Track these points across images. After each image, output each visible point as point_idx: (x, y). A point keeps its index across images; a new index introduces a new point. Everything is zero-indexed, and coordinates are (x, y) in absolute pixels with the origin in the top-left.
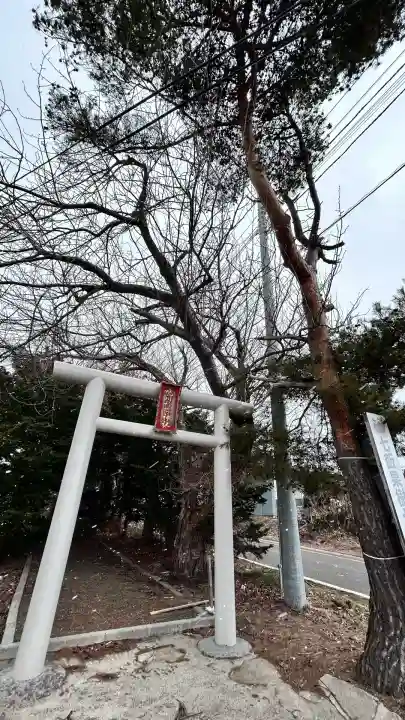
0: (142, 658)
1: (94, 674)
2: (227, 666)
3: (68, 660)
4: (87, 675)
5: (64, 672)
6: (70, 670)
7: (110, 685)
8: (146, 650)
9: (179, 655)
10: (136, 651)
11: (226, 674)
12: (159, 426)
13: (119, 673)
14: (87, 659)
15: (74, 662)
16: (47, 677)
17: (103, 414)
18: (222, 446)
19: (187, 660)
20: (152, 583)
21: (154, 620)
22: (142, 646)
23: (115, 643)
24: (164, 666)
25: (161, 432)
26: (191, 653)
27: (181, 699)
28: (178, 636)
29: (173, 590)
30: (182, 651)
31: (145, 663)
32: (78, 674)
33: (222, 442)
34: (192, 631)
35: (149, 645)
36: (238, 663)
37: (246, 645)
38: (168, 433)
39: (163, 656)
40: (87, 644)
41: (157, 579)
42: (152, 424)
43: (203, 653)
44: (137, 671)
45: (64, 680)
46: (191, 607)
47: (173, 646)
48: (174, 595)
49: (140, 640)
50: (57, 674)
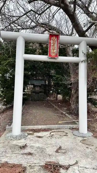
0: (52, 134)
1: (35, 136)
2: (81, 139)
3: (29, 132)
4: (33, 136)
5: (27, 135)
6: (29, 134)
7: (40, 139)
8: (54, 132)
9: (65, 134)
10: (51, 132)
11: (80, 141)
12: (50, 55)
13: (43, 137)
14: (35, 132)
15: (31, 132)
16: (22, 135)
17: (26, 53)
18: (82, 61)
20: (62, 114)
21: (60, 124)
23: (45, 129)
24: (59, 136)
25: (51, 58)
26: (69, 134)
27: (61, 145)
28: (67, 129)
29: (69, 116)
30: (67, 133)
32: (31, 135)
33: (82, 60)
34: (73, 128)
35: (56, 131)
36: (85, 138)
37: (91, 134)
38: (54, 58)
39: (59, 134)
40: (36, 128)
41: (64, 113)
42: (47, 55)
43: (74, 134)
44: (49, 137)
45: (27, 136)
46: (74, 122)
47: (64, 132)
48: (69, 118)
49: (53, 129)
50: (25, 135)
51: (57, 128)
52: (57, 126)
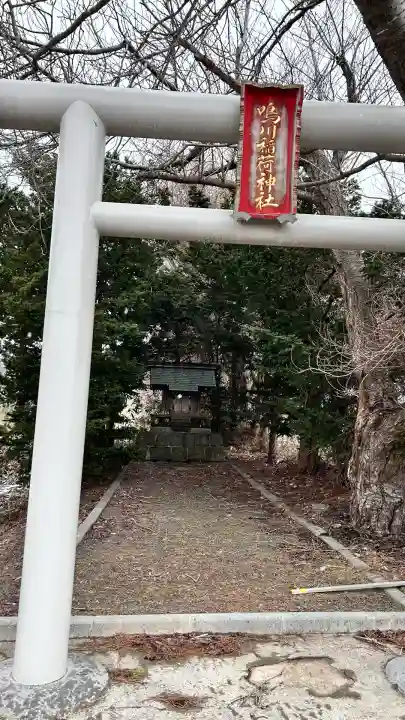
0: (259, 675)
1: (156, 691)
3: (122, 655)
4: (144, 693)
5: (101, 679)
6: (118, 676)
8: (272, 661)
9: (341, 682)
10: (251, 658)
12: (248, 206)
13: (206, 698)
14: (153, 659)
15: (130, 663)
16: (70, 685)
19: (357, 696)
20: (306, 535)
21: (297, 606)
22: (265, 650)
23: (215, 637)
26: (369, 682)
28: (346, 640)
29: (346, 553)
30: (347, 674)
31: (263, 688)
32: (130, 688)
34: (378, 634)
35: (280, 651)
39: (304, 679)
40: (160, 632)
41: (318, 531)
43: (395, 687)
44: (242, 701)
45: (101, 695)
47: (329, 660)
48: (347, 563)
49: (265, 639)
50: (90, 683)
51: (284, 629)
52: (284, 618)
